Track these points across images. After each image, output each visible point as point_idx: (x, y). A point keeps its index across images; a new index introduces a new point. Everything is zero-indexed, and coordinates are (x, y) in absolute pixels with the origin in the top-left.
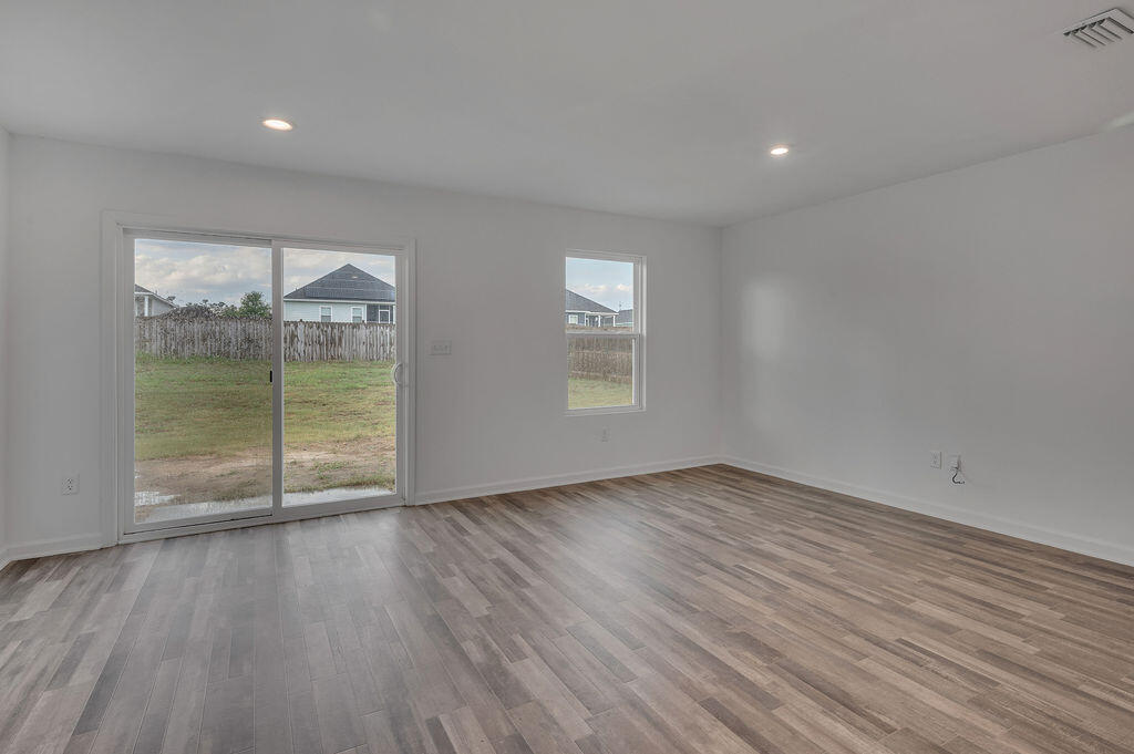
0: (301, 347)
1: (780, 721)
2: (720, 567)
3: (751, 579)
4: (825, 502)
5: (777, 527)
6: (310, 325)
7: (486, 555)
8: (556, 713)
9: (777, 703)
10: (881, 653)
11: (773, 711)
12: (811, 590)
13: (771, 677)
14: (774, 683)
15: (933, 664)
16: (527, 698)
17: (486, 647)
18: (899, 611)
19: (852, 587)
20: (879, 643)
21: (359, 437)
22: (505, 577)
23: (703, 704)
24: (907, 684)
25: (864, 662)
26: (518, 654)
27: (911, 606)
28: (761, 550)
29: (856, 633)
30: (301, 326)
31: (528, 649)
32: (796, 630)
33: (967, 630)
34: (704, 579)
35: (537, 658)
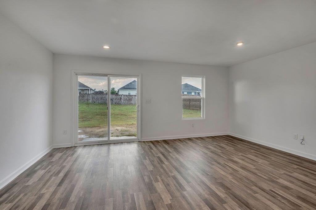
0: (122, 101)
1: (225, 208)
2: (219, 163)
3: (228, 167)
4: (258, 148)
5: (240, 154)
6: (125, 95)
7: (156, 155)
8: (163, 197)
9: (225, 203)
10: (263, 193)
11: (223, 205)
12: (246, 173)
13: (226, 195)
14: (226, 197)
15: (279, 198)
16: (156, 192)
17: (149, 178)
18: (273, 181)
19: (259, 173)
20: (263, 190)
21: (133, 124)
22: (159, 161)
23: (203, 200)
24: (269, 203)
25: (256, 195)
26: (157, 181)
27: (278, 180)
28: (234, 160)
29: (257, 186)
30: (123, 96)
31: (160, 180)
32: (238, 184)
33: (295, 189)
34: (213, 166)
35: (162, 182)
